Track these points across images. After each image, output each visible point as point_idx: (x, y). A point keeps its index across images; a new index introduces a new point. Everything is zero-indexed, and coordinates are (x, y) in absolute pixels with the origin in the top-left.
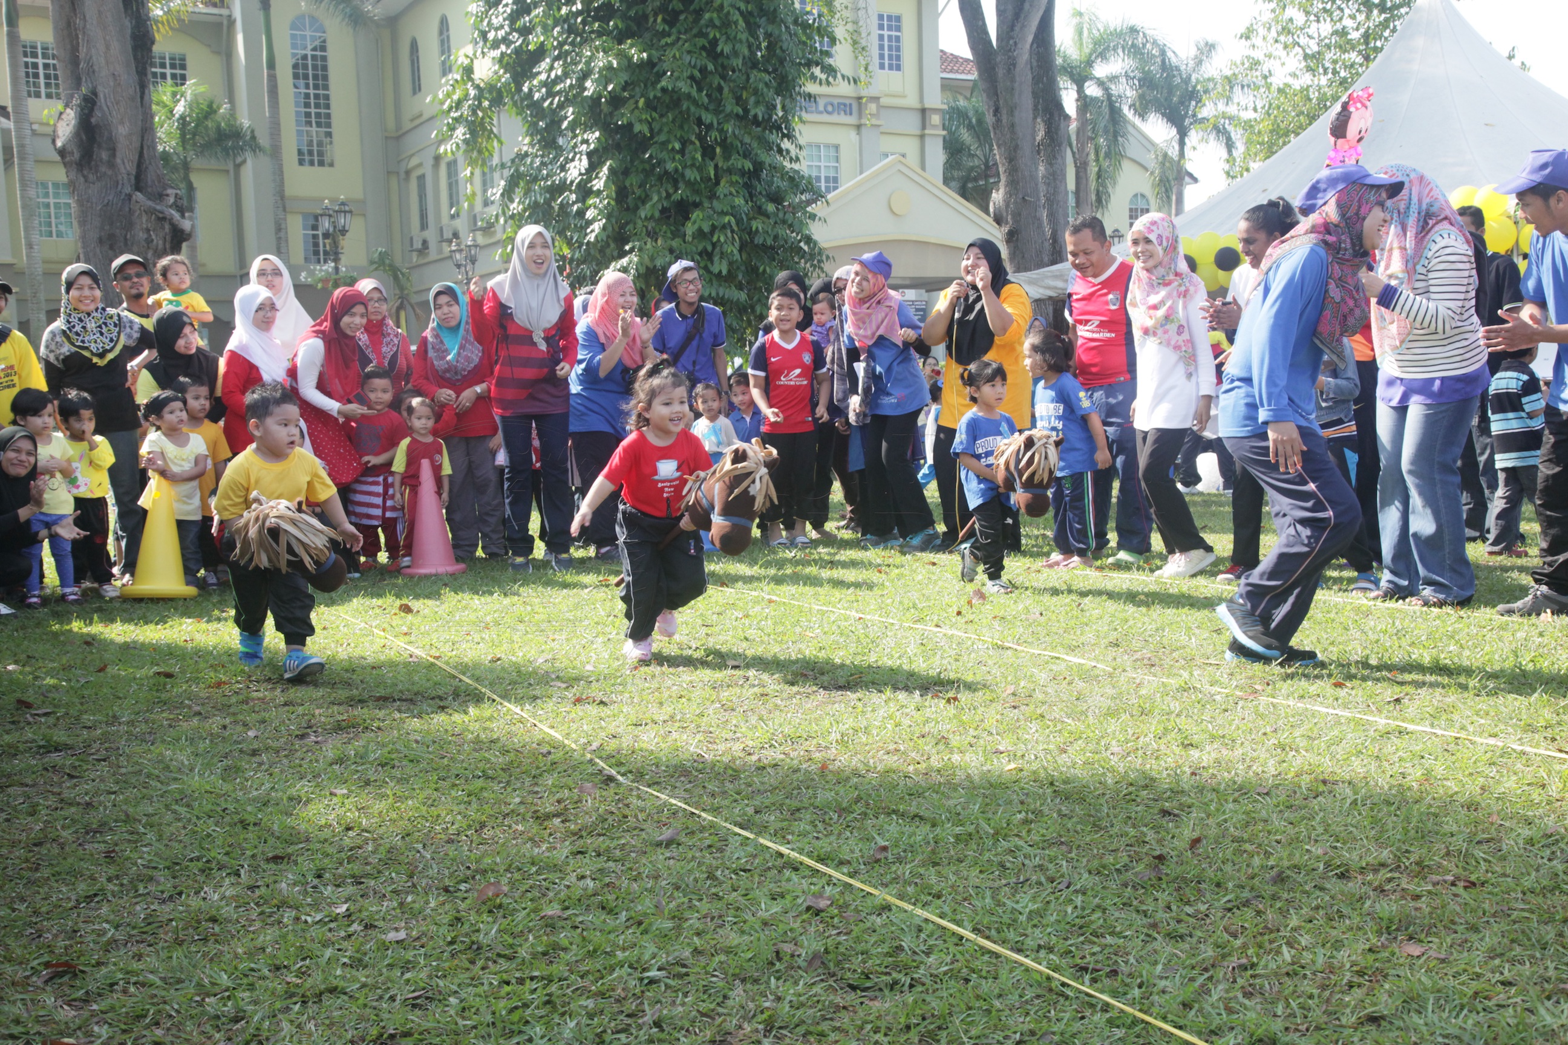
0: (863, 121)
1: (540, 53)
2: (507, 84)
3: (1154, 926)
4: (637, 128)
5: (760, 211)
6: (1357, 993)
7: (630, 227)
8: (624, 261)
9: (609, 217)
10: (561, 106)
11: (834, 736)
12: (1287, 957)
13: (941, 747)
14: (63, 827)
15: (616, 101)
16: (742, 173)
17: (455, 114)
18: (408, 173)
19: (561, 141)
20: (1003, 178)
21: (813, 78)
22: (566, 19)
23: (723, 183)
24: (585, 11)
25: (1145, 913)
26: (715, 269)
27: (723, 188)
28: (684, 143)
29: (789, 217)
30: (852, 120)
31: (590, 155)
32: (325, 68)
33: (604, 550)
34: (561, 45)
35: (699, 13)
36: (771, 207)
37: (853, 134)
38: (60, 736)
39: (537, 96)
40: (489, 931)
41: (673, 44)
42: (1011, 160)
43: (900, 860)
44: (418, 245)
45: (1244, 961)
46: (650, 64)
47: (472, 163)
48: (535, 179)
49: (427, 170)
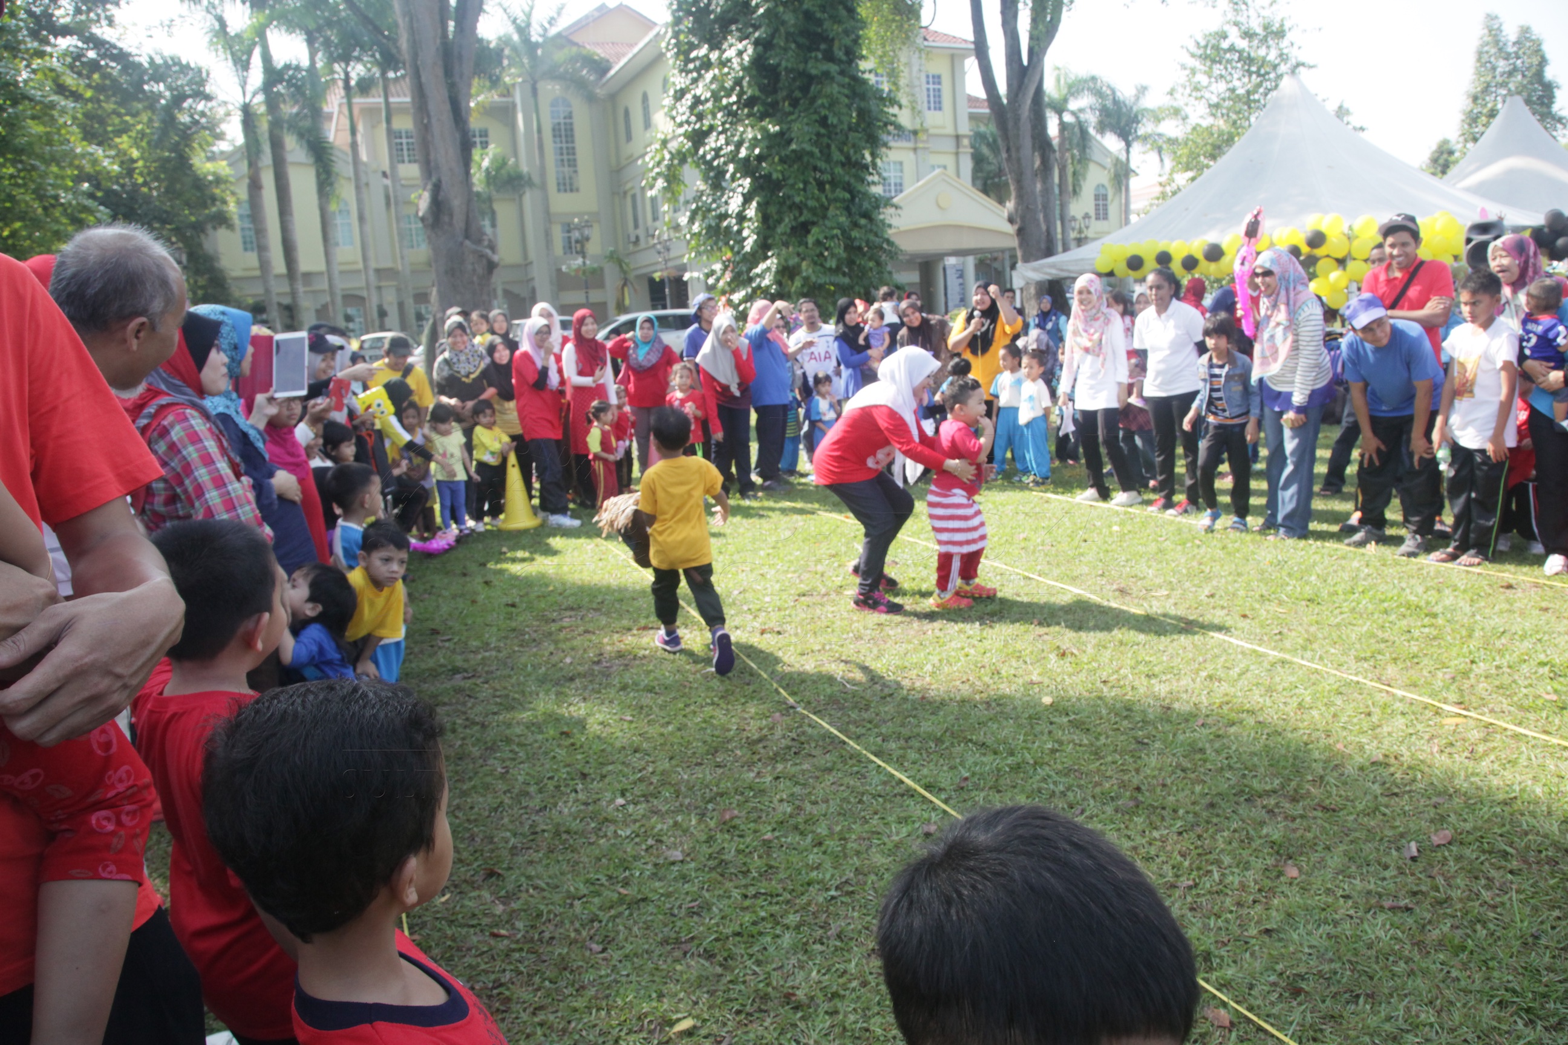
0: (921, 145)
1: (712, 128)
2: (688, 150)
3: (1135, 848)
4: (775, 176)
5: (856, 225)
6: (1259, 908)
7: (770, 241)
8: (769, 262)
9: (758, 234)
10: (725, 163)
11: (929, 668)
12: (1216, 876)
13: (996, 677)
14: (473, 745)
15: (760, 158)
16: (844, 200)
17: (657, 170)
18: (625, 193)
19: (724, 184)
20: (1013, 195)
21: (889, 133)
22: (726, 107)
23: (831, 208)
24: (737, 102)
25: (1129, 837)
26: (828, 265)
27: (831, 212)
28: (806, 183)
29: (875, 228)
30: (911, 145)
31: (743, 195)
32: (572, 130)
33: (768, 483)
34: (723, 124)
35: (813, 100)
36: (863, 221)
37: (911, 155)
38: (459, 661)
39: (708, 157)
40: (731, 848)
41: (795, 121)
42: (1019, 182)
43: (977, 787)
44: (633, 239)
45: (1191, 883)
46: (781, 134)
47: (669, 201)
48: (709, 210)
49: (638, 191)
